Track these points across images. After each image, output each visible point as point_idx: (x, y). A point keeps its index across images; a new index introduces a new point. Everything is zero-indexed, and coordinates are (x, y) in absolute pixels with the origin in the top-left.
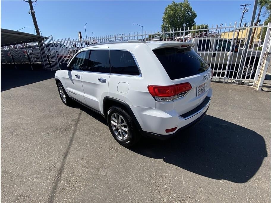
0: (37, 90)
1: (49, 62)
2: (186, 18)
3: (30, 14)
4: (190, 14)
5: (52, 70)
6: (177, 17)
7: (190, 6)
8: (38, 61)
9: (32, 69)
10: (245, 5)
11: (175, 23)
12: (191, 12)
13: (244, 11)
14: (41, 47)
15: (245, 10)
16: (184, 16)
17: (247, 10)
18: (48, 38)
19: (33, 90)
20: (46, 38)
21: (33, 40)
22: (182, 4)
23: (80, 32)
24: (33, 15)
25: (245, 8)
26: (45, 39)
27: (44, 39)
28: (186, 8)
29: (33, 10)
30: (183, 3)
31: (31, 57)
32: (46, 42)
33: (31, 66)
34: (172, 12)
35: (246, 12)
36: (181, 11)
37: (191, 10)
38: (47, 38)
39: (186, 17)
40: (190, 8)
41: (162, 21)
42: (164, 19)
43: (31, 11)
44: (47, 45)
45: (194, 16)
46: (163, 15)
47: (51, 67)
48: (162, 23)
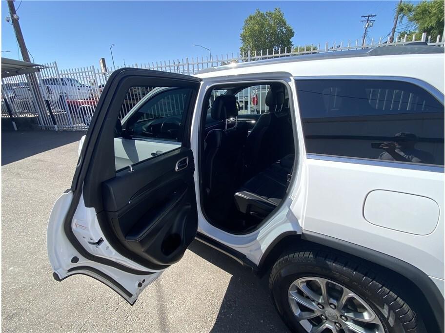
0: (31, 175)
1: (51, 113)
2: (278, 37)
3: (8, 21)
4: (284, 30)
5: (57, 129)
6: (263, 35)
7: (283, 18)
8: (26, 113)
9: (16, 129)
10: (369, 16)
11: (261, 44)
12: (285, 28)
13: (367, 25)
14: (32, 84)
15: (369, 24)
16: (275, 34)
17: (371, 24)
18: (48, 67)
19: (21, 178)
20: (43, 67)
21: (17, 72)
22: (272, 14)
23: (103, 60)
24: (16, 23)
25: (368, 21)
26: (41, 68)
27: (38, 70)
28: (277, 22)
29: (15, 13)
30: (272, 12)
31: (12, 105)
32: (44, 75)
33: (14, 123)
34: (257, 27)
35: (370, 26)
36: (270, 26)
37: (285, 24)
38: (46, 68)
39: (277, 35)
40: (283, 21)
41: (241, 41)
42: (244, 38)
43: (12, 16)
44: (45, 81)
45: (291, 33)
46: (242, 32)
47: (55, 124)
48: (241, 44)
